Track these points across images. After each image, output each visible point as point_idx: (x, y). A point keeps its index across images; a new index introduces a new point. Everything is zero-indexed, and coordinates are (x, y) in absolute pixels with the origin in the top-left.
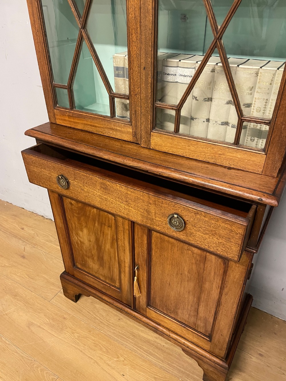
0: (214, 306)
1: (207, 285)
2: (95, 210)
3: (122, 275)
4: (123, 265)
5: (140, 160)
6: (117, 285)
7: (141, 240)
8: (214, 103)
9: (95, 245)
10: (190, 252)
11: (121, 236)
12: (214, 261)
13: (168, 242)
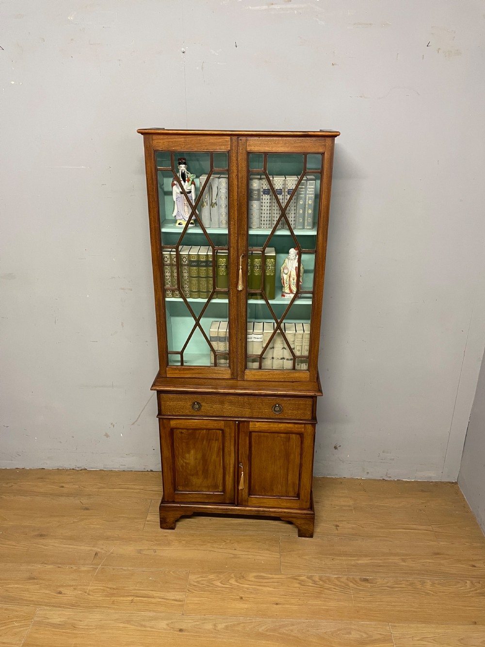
0: (298, 470)
1: (292, 457)
2: (205, 431)
3: (227, 477)
4: (228, 467)
5: (245, 389)
6: (221, 488)
7: (244, 441)
8: (275, 350)
9: (201, 461)
10: (279, 438)
11: (227, 444)
12: (294, 438)
13: (264, 436)
